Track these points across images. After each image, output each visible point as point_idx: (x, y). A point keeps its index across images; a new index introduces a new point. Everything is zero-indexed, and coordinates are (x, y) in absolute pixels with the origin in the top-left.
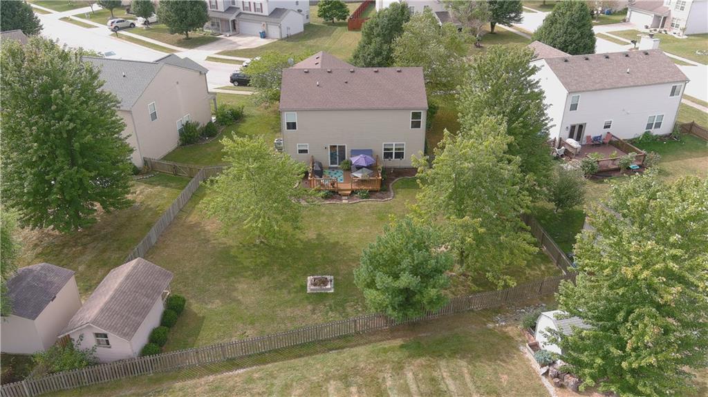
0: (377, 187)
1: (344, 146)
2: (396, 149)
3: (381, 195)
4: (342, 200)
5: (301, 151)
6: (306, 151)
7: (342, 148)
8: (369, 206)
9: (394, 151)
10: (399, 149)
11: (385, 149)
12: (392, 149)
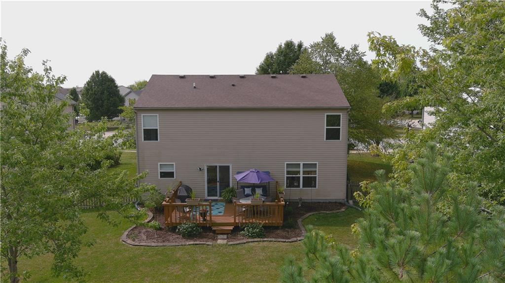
0: (278, 220)
1: (229, 166)
2: (304, 173)
3: (284, 234)
4: (217, 239)
5: (164, 175)
6: (171, 175)
7: (225, 170)
8: (263, 248)
9: (301, 176)
10: (308, 173)
11: (288, 173)
12: (298, 172)
